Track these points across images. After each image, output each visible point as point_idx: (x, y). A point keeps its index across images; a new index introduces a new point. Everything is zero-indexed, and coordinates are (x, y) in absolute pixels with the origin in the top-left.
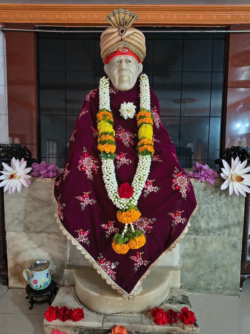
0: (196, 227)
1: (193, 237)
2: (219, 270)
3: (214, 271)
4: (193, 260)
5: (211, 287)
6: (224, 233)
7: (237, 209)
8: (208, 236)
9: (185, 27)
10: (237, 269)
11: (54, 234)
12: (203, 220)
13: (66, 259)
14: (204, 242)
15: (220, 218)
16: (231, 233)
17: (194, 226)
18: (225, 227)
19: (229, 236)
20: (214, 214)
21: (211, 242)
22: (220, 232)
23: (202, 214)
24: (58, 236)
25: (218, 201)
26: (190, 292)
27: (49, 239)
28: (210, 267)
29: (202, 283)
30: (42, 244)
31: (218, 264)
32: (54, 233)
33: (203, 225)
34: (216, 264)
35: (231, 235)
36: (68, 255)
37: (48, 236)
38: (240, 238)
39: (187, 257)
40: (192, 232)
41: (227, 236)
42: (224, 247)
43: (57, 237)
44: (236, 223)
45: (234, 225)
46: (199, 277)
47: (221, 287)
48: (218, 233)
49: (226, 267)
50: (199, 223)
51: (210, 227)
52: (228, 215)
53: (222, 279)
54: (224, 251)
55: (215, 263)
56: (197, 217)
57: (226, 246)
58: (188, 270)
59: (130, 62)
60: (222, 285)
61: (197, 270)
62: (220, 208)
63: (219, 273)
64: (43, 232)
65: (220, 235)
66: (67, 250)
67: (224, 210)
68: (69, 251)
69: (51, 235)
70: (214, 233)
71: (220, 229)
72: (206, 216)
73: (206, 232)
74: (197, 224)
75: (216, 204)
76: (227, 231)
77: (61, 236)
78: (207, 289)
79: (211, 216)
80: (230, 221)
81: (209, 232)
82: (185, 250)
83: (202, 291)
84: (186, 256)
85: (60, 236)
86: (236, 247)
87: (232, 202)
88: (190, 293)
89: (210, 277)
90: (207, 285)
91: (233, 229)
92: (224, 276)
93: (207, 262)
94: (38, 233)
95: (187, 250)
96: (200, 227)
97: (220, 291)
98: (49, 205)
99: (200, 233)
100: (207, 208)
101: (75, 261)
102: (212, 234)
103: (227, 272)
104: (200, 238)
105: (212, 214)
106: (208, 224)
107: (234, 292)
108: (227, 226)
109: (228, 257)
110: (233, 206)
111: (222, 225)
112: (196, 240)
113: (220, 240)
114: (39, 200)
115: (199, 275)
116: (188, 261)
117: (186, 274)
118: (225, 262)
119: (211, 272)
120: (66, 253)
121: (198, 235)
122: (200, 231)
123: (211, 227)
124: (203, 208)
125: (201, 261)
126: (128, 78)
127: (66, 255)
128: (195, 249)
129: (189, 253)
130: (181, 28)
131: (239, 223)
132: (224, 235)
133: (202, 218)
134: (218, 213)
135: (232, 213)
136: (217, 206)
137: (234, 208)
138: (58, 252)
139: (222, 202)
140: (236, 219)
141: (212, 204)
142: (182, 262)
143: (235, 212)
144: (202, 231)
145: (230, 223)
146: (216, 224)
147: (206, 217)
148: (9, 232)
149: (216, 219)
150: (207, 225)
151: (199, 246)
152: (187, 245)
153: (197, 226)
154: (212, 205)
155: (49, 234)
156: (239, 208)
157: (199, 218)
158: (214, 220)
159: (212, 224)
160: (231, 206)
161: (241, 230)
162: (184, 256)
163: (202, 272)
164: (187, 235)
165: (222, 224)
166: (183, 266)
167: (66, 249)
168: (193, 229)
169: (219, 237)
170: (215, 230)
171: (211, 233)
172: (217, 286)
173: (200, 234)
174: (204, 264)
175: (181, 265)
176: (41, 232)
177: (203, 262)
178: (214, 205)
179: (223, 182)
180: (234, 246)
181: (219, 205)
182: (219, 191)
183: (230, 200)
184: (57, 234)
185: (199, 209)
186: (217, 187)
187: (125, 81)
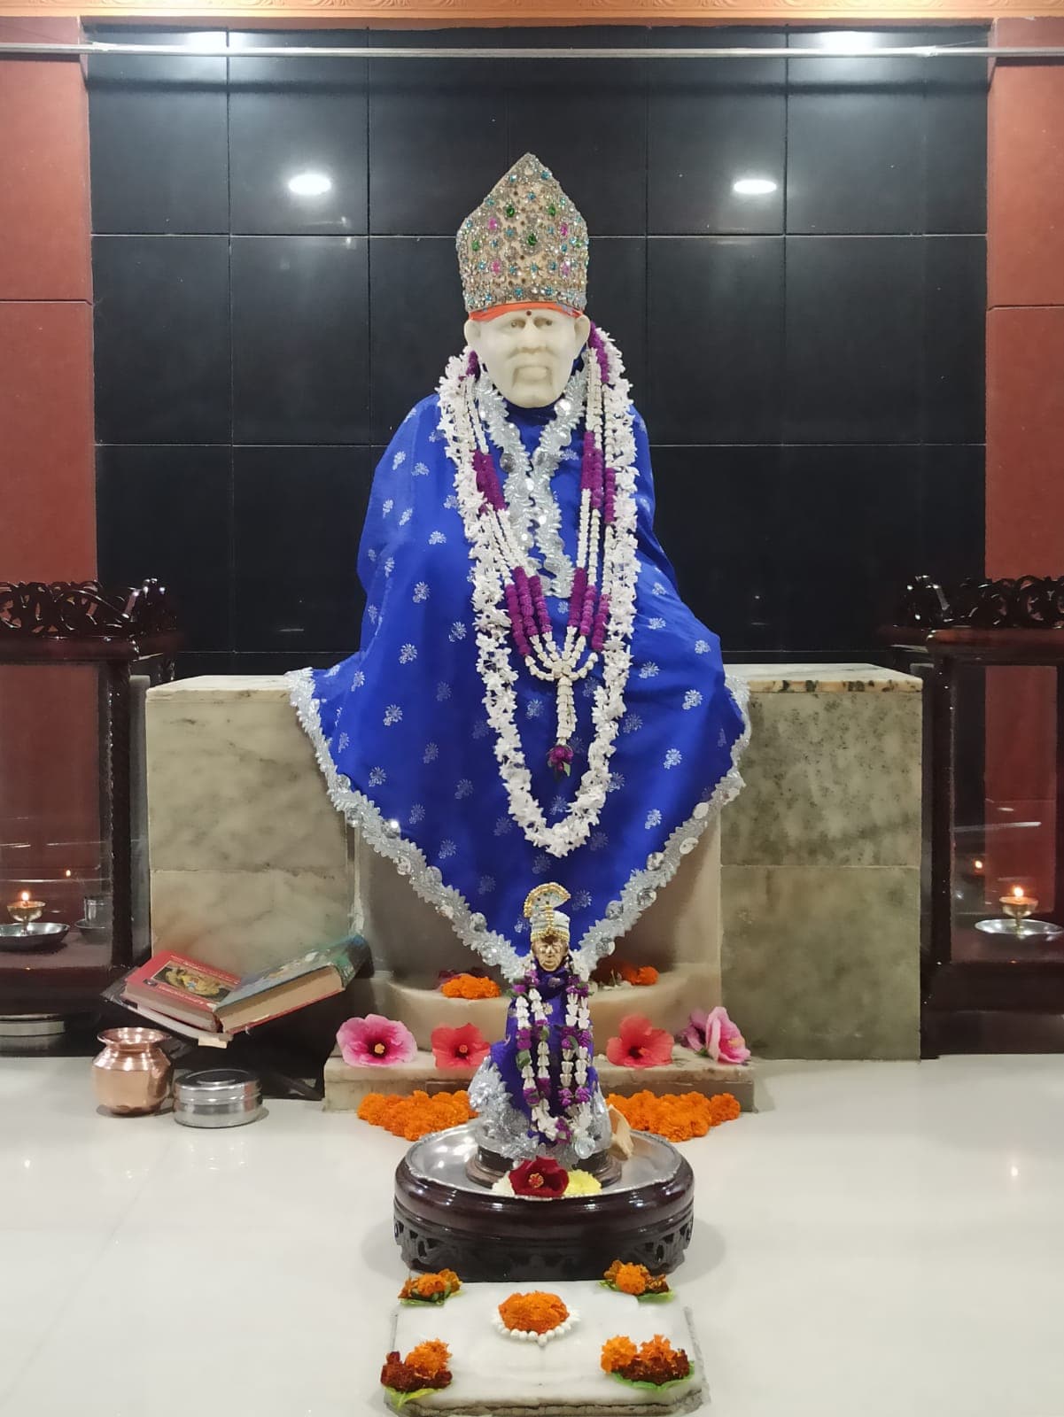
0: (772, 838)
1: (761, 870)
2: (852, 978)
3: (835, 983)
4: (765, 948)
5: (829, 1037)
6: (862, 855)
7: (896, 776)
8: (811, 864)
10: (908, 975)
11: (313, 872)
12: (792, 813)
14: (798, 885)
15: (847, 806)
16: (884, 855)
17: (766, 836)
18: (864, 834)
19: (876, 864)
20: (825, 791)
21: (821, 886)
22: (846, 852)
23: (788, 795)
24: (325, 878)
25: (837, 750)
26: (759, 1055)
27: (294, 889)
28: (819, 967)
30: (269, 909)
31: (847, 959)
32: (311, 870)
33: (792, 829)
34: (839, 959)
35: (884, 860)
37: (289, 876)
38: (910, 870)
39: (745, 936)
40: (757, 855)
41: (870, 865)
42: (864, 901)
43: (319, 881)
44: (899, 821)
45: (892, 827)
46: (788, 1003)
48: (841, 854)
50: (780, 824)
51: (816, 835)
52: (871, 796)
53: (861, 1007)
54: (865, 913)
55: (837, 955)
56: (773, 803)
57: (871, 896)
58: (751, 983)
60: (861, 1027)
61: (779, 980)
62: (845, 774)
63: (851, 987)
64: (274, 867)
66: (353, 922)
67: (856, 782)
68: (360, 927)
69: (300, 876)
70: (830, 855)
71: (847, 840)
72: (801, 800)
73: (804, 854)
74: (775, 828)
75: (831, 760)
76: (868, 849)
77: (333, 878)
78: (816, 1045)
79: (817, 800)
80: (880, 813)
81: (813, 852)
82: (737, 915)
83: (798, 1050)
84: (741, 934)
85: (330, 877)
86: (901, 903)
87: (882, 752)
88: (760, 1060)
89: (823, 1001)
90: (815, 1028)
91: (887, 841)
92: (867, 998)
93: (810, 954)
94: (258, 869)
95: (745, 913)
96: (784, 836)
97: (856, 1049)
98: (296, 777)
99: (783, 856)
100: (805, 774)
102: (822, 859)
103: (875, 984)
104: (787, 876)
105: (821, 793)
106: (807, 825)
107: (902, 1050)
108: (870, 833)
109: (878, 934)
110: (883, 767)
111: (854, 830)
112: (772, 880)
113: (850, 878)
114: (261, 760)
115: (788, 996)
116: (750, 950)
117: (743, 994)
118: (870, 951)
119: (826, 985)
121: (777, 862)
122: (785, 850)
123: (820, 836)
124: (789, 775)
125: (792, 950)
126: (544, 371)
128: (771, 907)
129: (750, 922)
131: (906, 821)
132: (859, 859)
133: (790, 806)
134: (838, 789)
135: (882, 787)
136: (834, 766)
137: (888, 772)
138: (324, 932)
139: (851, 753)
140: (895, 809)
141: (818, 762)
142: (729, 956)
143: (893, 787)
144: (789, 850)
145: (879, 822)
146: (834, 824)
147: (800, 805)
148: (158, 872)
149: (835, 808)
150: (807, 828)
151: (784, 898)
152: (744, 899)
153: (776, 836)
154: (820, 764)
155: (295, 874)
156: (905, 771)
157: (780, 808)
158: (827, 812)
159: (820, 826)
160: (878, 767)
161: (913, 844)
162: (736, 934)
163: (795, 986)
164: (742, 865)
165: (853, 824)
166: (734, 969)
167: (351, 920)
168: (761, 845)
169: (847, 869)
170: (833, 845)
171: (820, 856)
172: (848, 1031)
173: (787, 858)
174: (800, 961)
176: (266, 867)
177: (799, 954)
178: (825, 766)
179: (850, 690)
180: (895, 897)
181: (841, 763)
182: (839, 718)
183: (875, 748)
184: (321, 872)
185: (778, 778)
186: (831, 707)
187: (534, 381)
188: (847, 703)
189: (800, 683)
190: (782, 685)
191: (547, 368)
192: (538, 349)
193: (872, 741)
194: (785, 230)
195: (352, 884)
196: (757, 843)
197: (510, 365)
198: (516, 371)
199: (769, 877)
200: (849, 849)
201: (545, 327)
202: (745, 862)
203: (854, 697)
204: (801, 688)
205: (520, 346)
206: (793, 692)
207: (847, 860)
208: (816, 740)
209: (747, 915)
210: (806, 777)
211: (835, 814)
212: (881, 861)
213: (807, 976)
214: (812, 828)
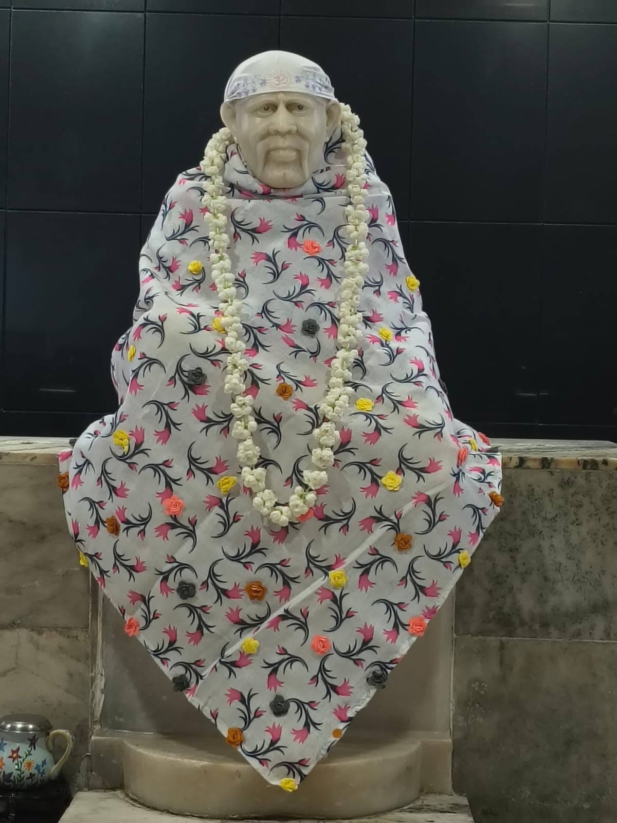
0: (506, 610)
1: (493, 641)
2: (581, 749)
3: (565, 754)
4: (496, 717)
5: (556, 806)
6: (593, 629)
8: (544, 637)
11: (57, 631)
12: (525, 586)
13: (92, 714)
14: (529, 657)
15: (579, 579)
16: (615, 629)
17: (500, 608)
18: (595, 609)
19: (607, 639)
21: (552, 659)
22: (580, 626)
23: (522, 569)
24: (68, 637)
25: (570, 526)
27: (38, 647)
28: (549, 739)
30: (14, 666)
31: (576, 731)
32: (55, 628)
33: (526, 602)
34: (568, 731)
35: (614, 635)
36: (100, 698)
37: (35, 636)
39: (477, 705)
40: (491, 626)
41: (601, 640)
46: (517, 772)
47: (586, 806)
48: (573, 628)
49: (601, 738)
50: (514, 596)
51: (548, 609)
52: (603, 572)
53: (589, 778)
55: (566, 726)
56: (507, 576)
59: (300, 107)
60: (589, 798)
61: (511, 750)
62: (578, 550)
63: (580, 759)
64: (19, 626)
66: (96, 682)
67: (589, 557)
68: (103, 687)
69: (44, 635)
70: (562, 628)
71: (576, 616)
72: (535, 573)
73: (537, 626)
74: (508, 600)
75: (564, 536)
76: (600, 624)
77: (77, 637)
79: (550, 575)
80: (610, 591)
81: (545, 625)
82: (470, 684)
84: (473, 704)
85: (73, 637)
89: (552, 772)
90: (544, 798)
92: (595, 770)
93: (540, 725)
95: (477, 683)
96: (517, 610)
98: (43, 538)
99: (516, 628)
100: (539, 549)
101: (121, 720)
102: (554, 633)
103: (604, 755)
104: (520, 646)
105: (554, 567)
106: (541, 599)
108: (601, 608)
111: (585, 604)
112: (504, 652)
113: (581, 651)
114: (10, 521)
115: (518, 765)
116: (482, 720)
117: (474, 762)
119: (556, 755)
120: (91, 694)
121: (510, 634)
122: (517, 622)
123: (552, 610)
124: (523, 549)
125: (524, 720)
126: (294, 154)
127: (90, 703)
128: (503, 679)
129: (483, 692)
132: (590, 633)
133: (524, 580)
134: (570, 564)
136: (567, 541)
138: (67, 691)
139: (584, 529)
141: (552, 537)
142: (461, 724)
144: (523, 623)
145: (611, 598)
146: (565, 598)
147: (535, 578)
149: (567, 582)
150: (540, 602)
151: (516, 670)
152: (477, 669)
153: (509, 608)
154: (553, 540)
155: (40, 633)
157: (515, 581)
158: (559, 587)
159: (553, 600)
160: (610, 544)
162: (470, 701)
163: (525, 756)
164: (477, 636)
165: (585, 599)
166: (466, 737)
167: (93, 679)
168: (494, 616)
169: (578, 642)
170: (564, 619)
171: (552, 629)
172: (576, 801)
173: (519, 631)
174: (531, 731)
175: (458, 735)
176: (12, 625)
177: (530, 724)
178: (558, 541)
179: (584, 468)
181: (575, 539)
182: (573, 495)
183: (608, 524)
184: (64, 631)
185: (514, 551)
186: (566, 484)
187: (284, 164)
188: (581, 481)
189: (535, 460)
190: (517, 461)
191: (299, 152)
192: (289, 132)
193: (606, 519)
194: (549, 18)
195: (94, 645)
196: (491, 614)
197: (261, 147)
198: (268, 153)
199: (502, 648)
200: (580, 623)
201: (296, 112)
202: (479, 633)
203: (588, 475)
204: (537, 465)
205: (272, 128)
206: (529, 468)
207: (578, 634)
208: (549, 516)
209: (480, 685)
210: (541, 551)
211: (568, 588)
212: (612, 636)
213: (538, 746)
214: (545, 602)
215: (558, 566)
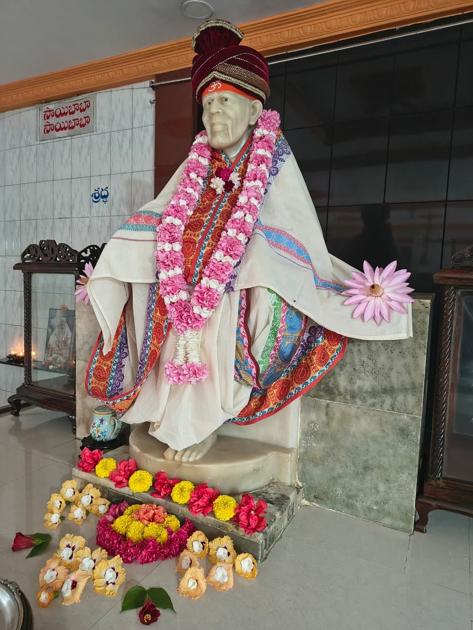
0: (331, 385)
1: (324, 402)
2: (373, 474)
3: (363, 474)
4: (323, 444)
5: (357, 504)
6: (383, 403)
7: (409, 359)
8: (352, 403)
9: (464, 14)
10: (408, 479)
12: (342, 373)
14: (343, 414)
15: (375, 373)
16: (398, 405)
17: (328, 383)
18: (385, 391)
19: (392, 411)
20: (363, 364)
21: (357, 417)
22: (375, 401)
26: (317, 503)
28: (354, 464)
29: (340, 492)
31: (370, 462)
33: (343, 382)
34: (366, 461)
35: (397, 409)
38: (416, 418)
39: (313, 436)
40: (322, 393)
41: (388, 410)
42: (383, 431)
44: (408, 386)
45: (404, 390)
46: (334, 478)
47: (375, 508)
48: (370, 401)
49: (386, 470)
50: (335, 378)
51: (356, 387)
52: (391, 369)
53: (378, 492)
54: (384, 438)
55: (365, 458)
57: (388, 429)
58: (315, 462)
59: (226, 100)
60: (377, 503)
61: (331, 465)
62: (375, 354)
63: (372, 479)
65: (373, 405)
67: (382, 359)
70: (364, 400)
71: (373, 393)
72: (348, 366)
73: (348, 397)
74: (332, 380)
76: (388, 401)
78: (349, 506)
79: (357, 367)
80: (395, 381)
81: (353, 397)
82: (309, 424)
83: (339, 507)
86: (407, 436)
87: (400, 343)
88: (317, 505)
89: (355, 483)
90: (349, 497)
91: (400, 398)
92: (382, 488)
93: (349, 454)
95: (313, 424)
96: (337, 386)
97: (373, 515)
99: (336, 396)
102: (359, 402)
103: (388, 480)
104: (338, 407)
105: (360, 363)
106: (351, 381)
107: (402, 524)
108: (389, 391)
109: (391, 452)
110: (400, 352)
111: (379, 388)
112: (329, 409)
113: (375, 415)
115: (335, 474)
116: (315, 445)
117: (310, 467)
118: (385, 461)
119: (357, 474)
121: (333, 399)
122: (337, 393)
123: (358, 388)
125: (339, 449)
128: (328, 424)
129: (316, 429)
130: (456, 17)
131: (414, 388)
132: (381, 406)
133: (342, 369)
134: (370, 362)
135: (399, 364)
137: (403, 356)
140: (406, 379)
142: (304, 445)
143: (406, 366)
144: (340, 394)
145: (396, 386)
146: (366, 383)
147: (348, 368)
149: (367, 373)
150: (351, 383)
151: (335, 420)
152: (313, 416)
153: (333, 384)
154: (360, 347)
156: (414, 357)
158: (363, 375)
159: (359, 383)
160: (397, 352)
161: (417, 402)
162: (309, 433)
163: (339, 470)
164: (313, 398)
165: (379, 384)
166: (306, 452)
168: (324, 388)
169: (373, 410)
170: (365, 395)
171: (357, 400)
172: (369, 503)
173: (338, 398)
174: (343, 456)
175: (302, 450)
177: (342, 452)
180: (403, 432)
187: (217, 132)
191: (226, 125)
192: (218, 114)
196: (322, 387)
199: (328, 406)
200: (375, 398)
202: (315, 396)
209: (314, 426)
210: (352, 353)
211: (368, 377)
212: (396, 409)
213: (347, 466)
214: (353, 383)
215: (363, 362)
